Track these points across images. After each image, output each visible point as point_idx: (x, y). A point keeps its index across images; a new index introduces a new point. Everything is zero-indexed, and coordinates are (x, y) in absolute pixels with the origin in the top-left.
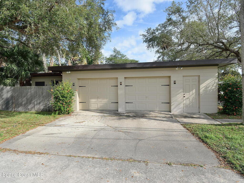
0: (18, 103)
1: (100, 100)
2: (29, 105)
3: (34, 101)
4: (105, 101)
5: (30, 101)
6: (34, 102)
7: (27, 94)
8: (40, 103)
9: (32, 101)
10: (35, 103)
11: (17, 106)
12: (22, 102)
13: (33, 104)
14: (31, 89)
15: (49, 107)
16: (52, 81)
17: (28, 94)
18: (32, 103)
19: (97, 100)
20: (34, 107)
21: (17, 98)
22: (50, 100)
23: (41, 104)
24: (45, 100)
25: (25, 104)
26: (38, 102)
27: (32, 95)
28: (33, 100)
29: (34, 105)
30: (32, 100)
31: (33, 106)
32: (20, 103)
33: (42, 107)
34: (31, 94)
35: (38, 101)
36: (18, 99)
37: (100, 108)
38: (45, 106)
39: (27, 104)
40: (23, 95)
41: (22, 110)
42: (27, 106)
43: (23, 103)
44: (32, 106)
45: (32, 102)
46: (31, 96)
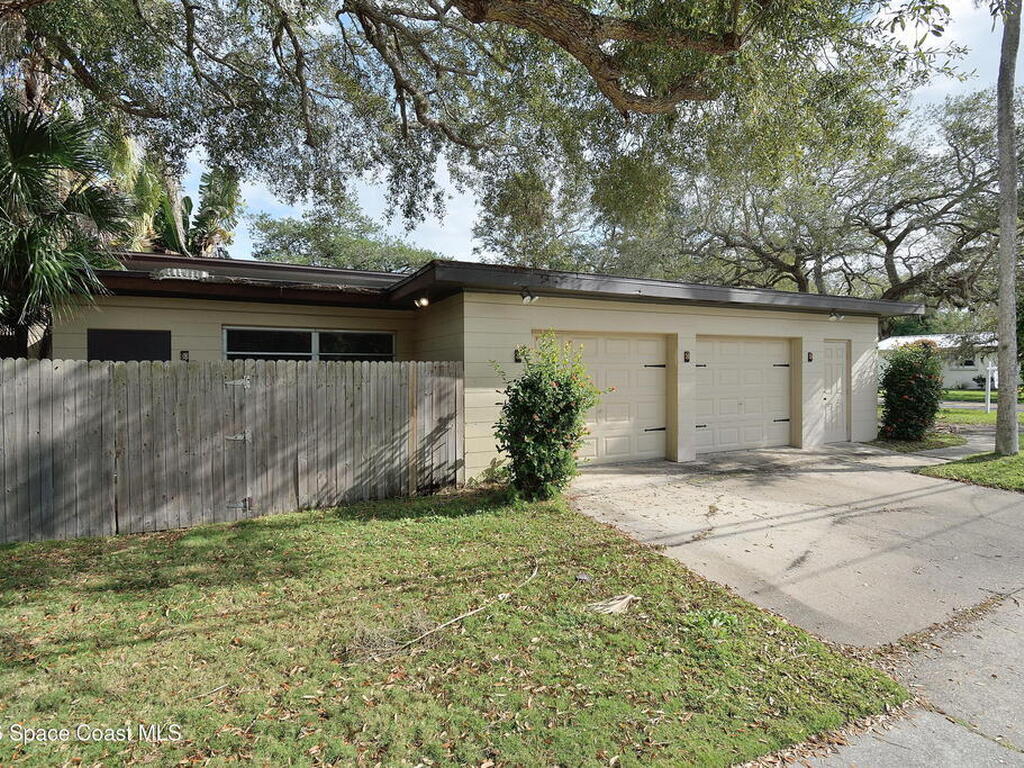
0: (152, 473)
1: (608, 423)
2: (255, 476)
3: (289, 450)
4: (624, 425)
5: (264, 451)
6: (295, 455)
7: (242, 407)
8: (331, 461)
9: (274, 451)
10: (303, 461)
11: (147, 497)
12: (193, 465)
13: (284, 467)
14: (274, 378)
15: (390, 476)
16: (225, 331)
17: (248, 411)
18: (273, 465)
19: (595, 424)
20: (291, 484)
21: (146, 438)
22: (398, 434)
23: (340, 466)
24: (368, 438)
25: (217, 478)
26: (323, 451)
27: (278, 418)
28: (284, 447)
29: (290, 474)
30: (279, 444)
31: (285, 485)
32: (173, 476)
33: (346, 483)
34: (273, 408)
35: (320, 449)
36: (152, 449)
37: (607, 454)
38: (367, 474)
39: (238, 476)
40: (205, 416)
41: (190, 518)
42: (233, 489)
43: (204, 470)
44: (279, 481)
45: (279, 456)
46: (272, 419)
